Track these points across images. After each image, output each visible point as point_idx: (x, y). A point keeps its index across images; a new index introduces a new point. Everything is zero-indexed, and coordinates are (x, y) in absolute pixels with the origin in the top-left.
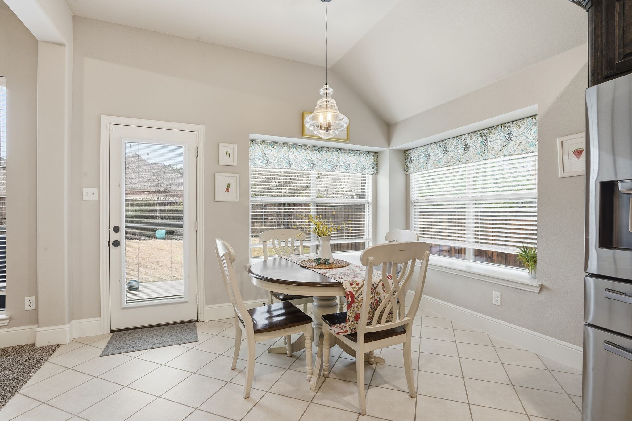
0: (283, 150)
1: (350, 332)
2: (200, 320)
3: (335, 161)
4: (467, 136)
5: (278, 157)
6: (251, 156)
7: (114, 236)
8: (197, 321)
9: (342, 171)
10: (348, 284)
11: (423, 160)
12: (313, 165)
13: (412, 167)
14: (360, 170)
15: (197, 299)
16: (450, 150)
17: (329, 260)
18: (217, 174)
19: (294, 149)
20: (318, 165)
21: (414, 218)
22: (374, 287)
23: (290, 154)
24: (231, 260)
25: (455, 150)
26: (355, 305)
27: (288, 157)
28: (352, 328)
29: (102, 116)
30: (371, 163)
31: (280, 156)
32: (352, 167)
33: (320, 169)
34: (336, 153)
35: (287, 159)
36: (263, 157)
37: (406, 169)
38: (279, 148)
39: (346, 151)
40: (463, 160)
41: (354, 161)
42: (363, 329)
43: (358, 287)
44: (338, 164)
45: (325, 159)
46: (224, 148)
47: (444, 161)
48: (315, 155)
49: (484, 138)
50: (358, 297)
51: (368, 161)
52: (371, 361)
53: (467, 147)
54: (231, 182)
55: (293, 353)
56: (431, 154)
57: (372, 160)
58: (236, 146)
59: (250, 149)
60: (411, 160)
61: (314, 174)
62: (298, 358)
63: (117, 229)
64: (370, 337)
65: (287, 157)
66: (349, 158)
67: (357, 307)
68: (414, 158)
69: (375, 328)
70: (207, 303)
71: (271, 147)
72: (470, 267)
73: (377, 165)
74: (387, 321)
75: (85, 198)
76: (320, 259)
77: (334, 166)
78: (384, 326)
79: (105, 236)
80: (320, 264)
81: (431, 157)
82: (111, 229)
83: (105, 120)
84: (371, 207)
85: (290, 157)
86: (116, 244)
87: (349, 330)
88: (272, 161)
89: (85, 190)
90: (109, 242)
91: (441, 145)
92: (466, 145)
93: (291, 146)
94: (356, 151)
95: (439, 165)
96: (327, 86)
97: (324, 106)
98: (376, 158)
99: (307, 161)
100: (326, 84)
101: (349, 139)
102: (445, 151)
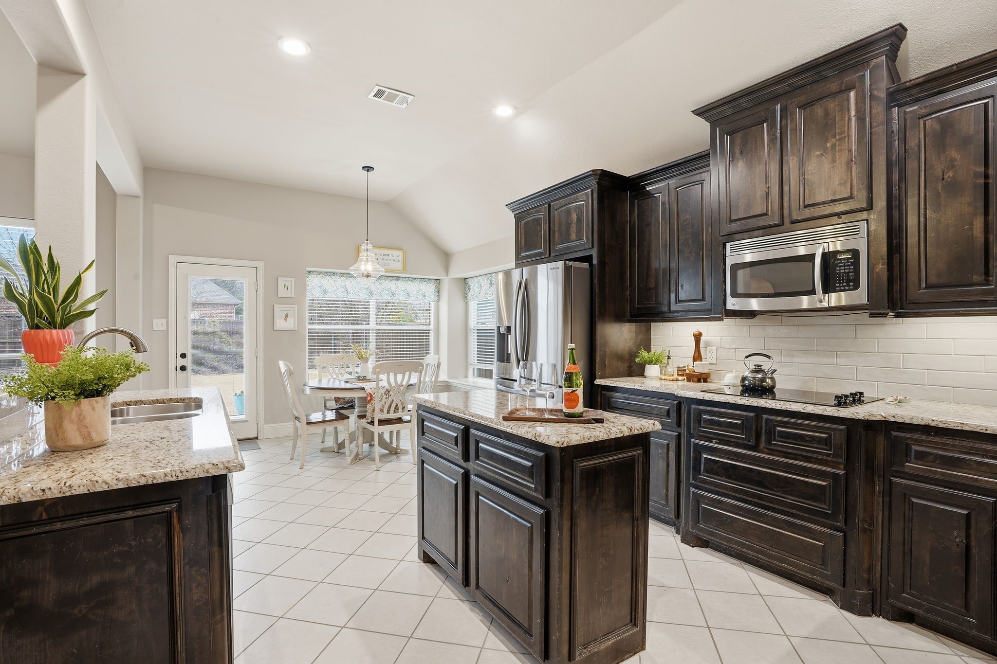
0: (340, 280)
2: (259, 437)
3: (393, 289)
5: (335, 287)
6: (308, 286)
7: (182, 362)
8: (257, 438)
9: (401, 299)
11: (477, 288)
12: (371, 294)
13: (469, 295)
14: (421, 297)
15: (257, 419)
18: (276, 306)
19: (352, 278)
20: (377, 293)
21: (473, 345)
22: (388, 391)
23: (347, 283)
24: (290, 373)
26: (373, 402)
29: (170, 256)
30: (433, 290)
31: (337, 286)
32: (413, 295)
33: (378, 298)
34: (396, 281)
35: (345, 288)
36: (320, 287)
37: (465, 297)
38: (337, 278)
39: (405, 279)
41: (414, 289)
42: (378, 416)
45: (383, 287)
46: (282, 282)
48: (373, 284)
51: (430, 288)
54: (288, 313)
55: (340, 451)
56: (482, 284)
57: (434, 288)
58: (293, 280)
59: (307, 279)
60: (469, 289)
61: (372, 302)
62: (343, 453)
63: (183, 356)
64: (382, 422)
66: (409, 286)
68: (471, 287)
70: (266, 422)
71: (328, 277)
73: (438, 292)
74: (395, 412)
75: (155, 328)
76: (360, 376)
78: (392, 416)
79: (174, 361)
80: (359, 380)
81: (483, 288)
82: (179, 355)
83: (172, 259)
85: (348, 286)
86: (183, 368)
88: (329, 291)
89: (155, 321)
90: (176, 367)
93: (349, 276)
94: (416, 279)
96: (368, 242)
97: (364, 259)
98: (438, 285)
99: (364, 290)
100: (367, 240)
101: (404, 270)
102: (491, 283)
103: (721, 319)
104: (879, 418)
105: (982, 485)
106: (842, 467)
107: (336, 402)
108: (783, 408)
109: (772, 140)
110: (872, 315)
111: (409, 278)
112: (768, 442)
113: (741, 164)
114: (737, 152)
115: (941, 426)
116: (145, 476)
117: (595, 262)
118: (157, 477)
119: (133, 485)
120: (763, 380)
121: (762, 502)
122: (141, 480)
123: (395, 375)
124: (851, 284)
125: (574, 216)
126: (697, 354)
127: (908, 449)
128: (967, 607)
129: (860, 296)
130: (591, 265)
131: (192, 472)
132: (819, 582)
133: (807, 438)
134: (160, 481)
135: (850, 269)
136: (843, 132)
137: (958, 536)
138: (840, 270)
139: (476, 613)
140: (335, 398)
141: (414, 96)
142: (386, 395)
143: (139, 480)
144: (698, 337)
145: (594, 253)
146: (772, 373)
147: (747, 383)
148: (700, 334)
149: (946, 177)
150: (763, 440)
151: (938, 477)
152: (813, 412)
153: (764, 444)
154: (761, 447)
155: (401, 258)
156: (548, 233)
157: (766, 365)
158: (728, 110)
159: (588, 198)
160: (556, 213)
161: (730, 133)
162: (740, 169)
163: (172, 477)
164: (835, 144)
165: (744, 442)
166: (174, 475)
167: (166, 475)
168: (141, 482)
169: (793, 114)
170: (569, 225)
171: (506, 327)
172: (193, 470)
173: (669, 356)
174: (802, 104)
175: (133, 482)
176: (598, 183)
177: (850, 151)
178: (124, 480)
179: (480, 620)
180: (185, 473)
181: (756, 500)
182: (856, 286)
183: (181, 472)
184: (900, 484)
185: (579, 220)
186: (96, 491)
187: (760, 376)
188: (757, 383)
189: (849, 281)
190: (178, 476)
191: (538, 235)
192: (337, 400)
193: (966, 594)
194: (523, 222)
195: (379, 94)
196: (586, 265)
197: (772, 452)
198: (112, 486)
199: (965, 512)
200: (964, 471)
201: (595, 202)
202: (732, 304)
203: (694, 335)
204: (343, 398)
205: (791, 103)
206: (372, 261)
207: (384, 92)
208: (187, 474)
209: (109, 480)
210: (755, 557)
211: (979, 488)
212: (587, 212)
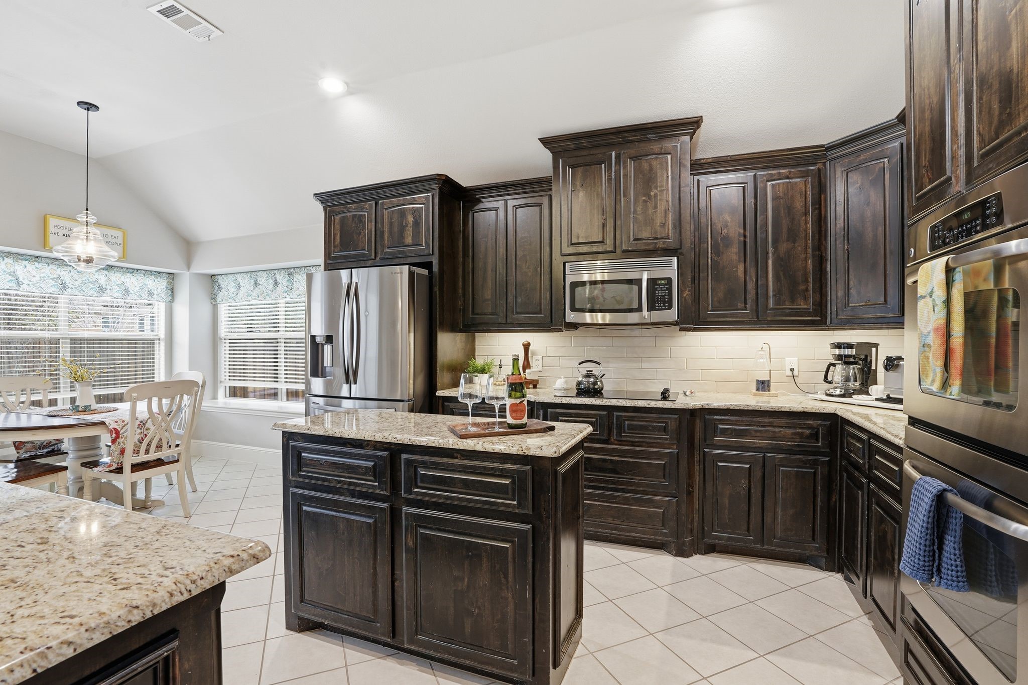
1: (115, 466)
3: (102, 282)
4: (276, 271)
9: (115, 296)
10: (112, 422)
11: (232, 289)
12: (63, 286)
13: (220, 296)
14: (145, 295)
16: (261, 283)
17: (90, 406)
19: (27, 262)
20: (73, 287)
21: (223, 358)
22: (142, 424)
23: (17, 267)
25: (265, 284)
26: (120, 440)
27: (14, 272)
28: (117, 461)
30: (164, 287)
32: (131, 292)
33: (77, 293)
34: (106, 272)
35: (13, 276)
37: (213, 297)
39: (122, 270)
40: (272, 296)
41: (136, 284)
43: (124, 423)
44: (108, 287)
45: (85, 279)
47: (254, 294)
48: (67, 272)
49: (291, 276)
50: (124, 432)
51: (159, 286)
52: (148, 505)
53: (276, 283)
56: (242, 284)
57: (165, 284)
60: (219, 288)
61: (65, 298)
64: (137, 467)
65: (13, 274)
66: (128, 280)
67: (123, 442)
68: (223, 286)
69: (142, 458)
72: (281, 407)
73: (172, 290)
74: (155, 452)
76: (78, 407)
77: (101, 290)
78: (152, 456)
80: (77, 411)
81: (241, 288)
84: (163, 344)
85: (19, 273)
87: (114, 464)
91: (253, 276)
92: (276, 280)
93: (21, 258)
94: (139, 271)
95: (249, 298)
96: (89, 212)
97: (82, 237)
98: (171, 281)
99: (51, 281)
100: (87, 210)
101: (123, 257)
102: (255, 284)
103: (561, 330)
104: (700, 406)
105: (758, 445)
106: (675, 447)
107: (17, 448)
108: (632, 405)
109: (609, 180)
110: (681, 330)
111: (127, 268)
112: (619, 434)
113: (581, 194)
114: (578, 184)
115: (736, 408)
116: (137, 607)
117: (435, 268)
118: (158, 602)
119: (120, 630)
120: (595, 383)
121: (615, 486)
122: (133, 615)
123: (160, 400)
124: (667, 305)
125: (410, 219)
126: (526, 363)
127: (716, 428)
128: (748, 530)
129: (672, 314)
130: (431, 272)
131: (210, 578)
132: (660, 540)
133: (650, 428)
134: (164, 608)
135: (665, 293)
136: (661, 186)
137: (744, 483)
138: (658, 293)
139: (407, 665)
140: (14, 443)
141: (223, 32)
142: (141, 429)
143: (130, 617)
144: (527, 347)
145: (435, 260)
146: (601, 377)
147: (582, 386)
148: (529, 344)
149: (723, 232)
150: (615, 433)
151: (733, 444)
152: (656, 406)
153: (615, 437)
154: (612, 440)
155: (120, 241)
156: (373, 233)
157: (597, 370)
158: (571, 145)
159: (428, 202)
160: (386, 212)
161: (573, 167)
162: (580, 199)
163: (182, 594)
164: (657, 194)
165: (598, 437)
166: (183, 590)
167: (172, 595)
168: (133, 619)
169: (625, 163)
170: (402, 228)
171: (325, 336)
172: (209, 574)
173: (500, 365)
174: (632, 155)
175: (119, 624)
176: (440, 189)
177: (668, 201)
178: (102, 625)
179: (418, 670)
180: (199, 582)
181: (609, 486)
182: (670, 307)
183: (193, 582)
184: (711, 453)
185: (417, 223)
186: (50, 666)
187: (592, 380)
188: (591, 386)
189: (665, 302)
190: (190, 591)
191: (360, 234)
192: (18, 446)
193: (748, 522)
194: (338, 218)
195: (168, 12)
196: (425, 272)
197: (621, 442)
198: (81, 645)
199: (748, 466)
200: (747, 438)
201: (437, 208)
202: (571, 317)
203: (523, 345)
204: (32, 442)
205: (624, 153)
206: (96, 240)
207: (181, 12)
208: (202, 582)
209: (70, 636)
210: (609, 533)
211: (755, 448)
212: (427, 216)
